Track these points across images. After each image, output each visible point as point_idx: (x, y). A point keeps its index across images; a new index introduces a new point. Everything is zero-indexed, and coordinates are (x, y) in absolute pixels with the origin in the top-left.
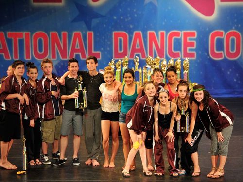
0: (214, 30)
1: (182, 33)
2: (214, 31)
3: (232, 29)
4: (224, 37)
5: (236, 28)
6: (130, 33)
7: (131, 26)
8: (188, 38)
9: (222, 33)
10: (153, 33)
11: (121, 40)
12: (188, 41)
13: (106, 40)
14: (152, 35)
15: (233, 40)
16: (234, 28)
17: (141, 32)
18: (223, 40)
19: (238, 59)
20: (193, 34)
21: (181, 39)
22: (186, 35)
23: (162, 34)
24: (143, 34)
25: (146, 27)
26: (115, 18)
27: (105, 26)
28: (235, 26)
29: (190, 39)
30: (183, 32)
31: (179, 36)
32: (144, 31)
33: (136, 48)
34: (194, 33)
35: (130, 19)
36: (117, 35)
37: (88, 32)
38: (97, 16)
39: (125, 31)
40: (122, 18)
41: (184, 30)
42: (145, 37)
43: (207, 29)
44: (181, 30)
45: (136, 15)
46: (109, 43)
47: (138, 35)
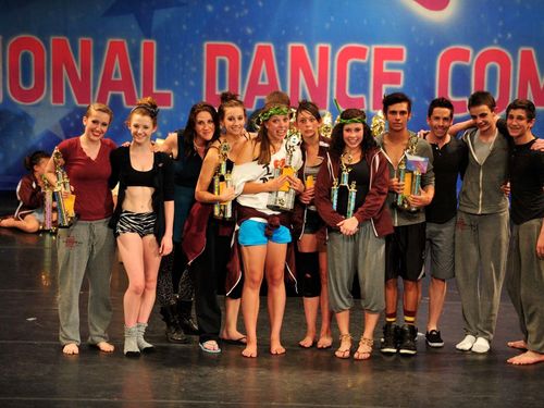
0: (448, 44)
1: (371, 50)
2: (448, 49)
3: (492, 44)
4: (472, 62)
5: (501, 43)
6: (246, 46)
7: (249, 31)
8: (385, 63)
9: (468, 52)
10: (302, 49)
11: (222, 64)
12: (385, 70)
13: (187, 63)
15: (493, 71)
16: (495, 41)
17: (272, 45)
18: (468, 69)
20: (397, 54)
21: (368, 64)
22: (381, 55)
23: (324, 52)
24: (277, 50)
25: (284, 32)
26: (210, 8)
27: (184, 27)
28: (500, 36)
29: (389, 66)
30: (374, 47)
31: (363, 57)
32: (280, 43)
33: (260, 83)
34: (401, 50)
35: (246, 11)
36: (213, 52)
37: (143, 41)
39: (235, 41)
40: (227, 9)
41: (375, 43)
42: (281, 58)
43: (432, 42)
44: (370, 42)
45: (260, 4)
46: (194, 69)
47: (264, 53)
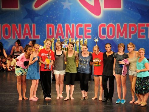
0: (101, 23)
1: (84, 25)
2: (100, 25)
3: (110, 23)
4: (106, 27)
5: (113, 22)
6: (56, 25)
7: (56, 21)
8: (87, 27)
9: (105, 25)
10: (68, 25)
11: (50, 29)
12: (87, 29)
13: (43, 29)
14: (67, 26)
15: (111, 29)
16: (111, 22)
17: (61, 24)
18: (105, 28)
19: (114, 39)
20: (89, 26)
21: (83, 28)
22: (86, 26)
23: (73, 25)
24: (63, 25)
25: (64, 21)
26: (47, 16)
27: (42, 21)
28: (112, 21)
29: (88, 28)
30: (84, 24)
31: (82, 26)
32: (63, 24)
33: (59, 33)
34: (90, 25)
35: (55, 17)
36: (48, 26)
37: (33, 24)
38: (37, 15)
39: (53, 24)
40: (51, 16)
41: (85, 23)
42: (64, 27)
43: (97, 23)
44: (83, 23)
45: (59, 15)
46: (44, 30)
47: (60, 26)
